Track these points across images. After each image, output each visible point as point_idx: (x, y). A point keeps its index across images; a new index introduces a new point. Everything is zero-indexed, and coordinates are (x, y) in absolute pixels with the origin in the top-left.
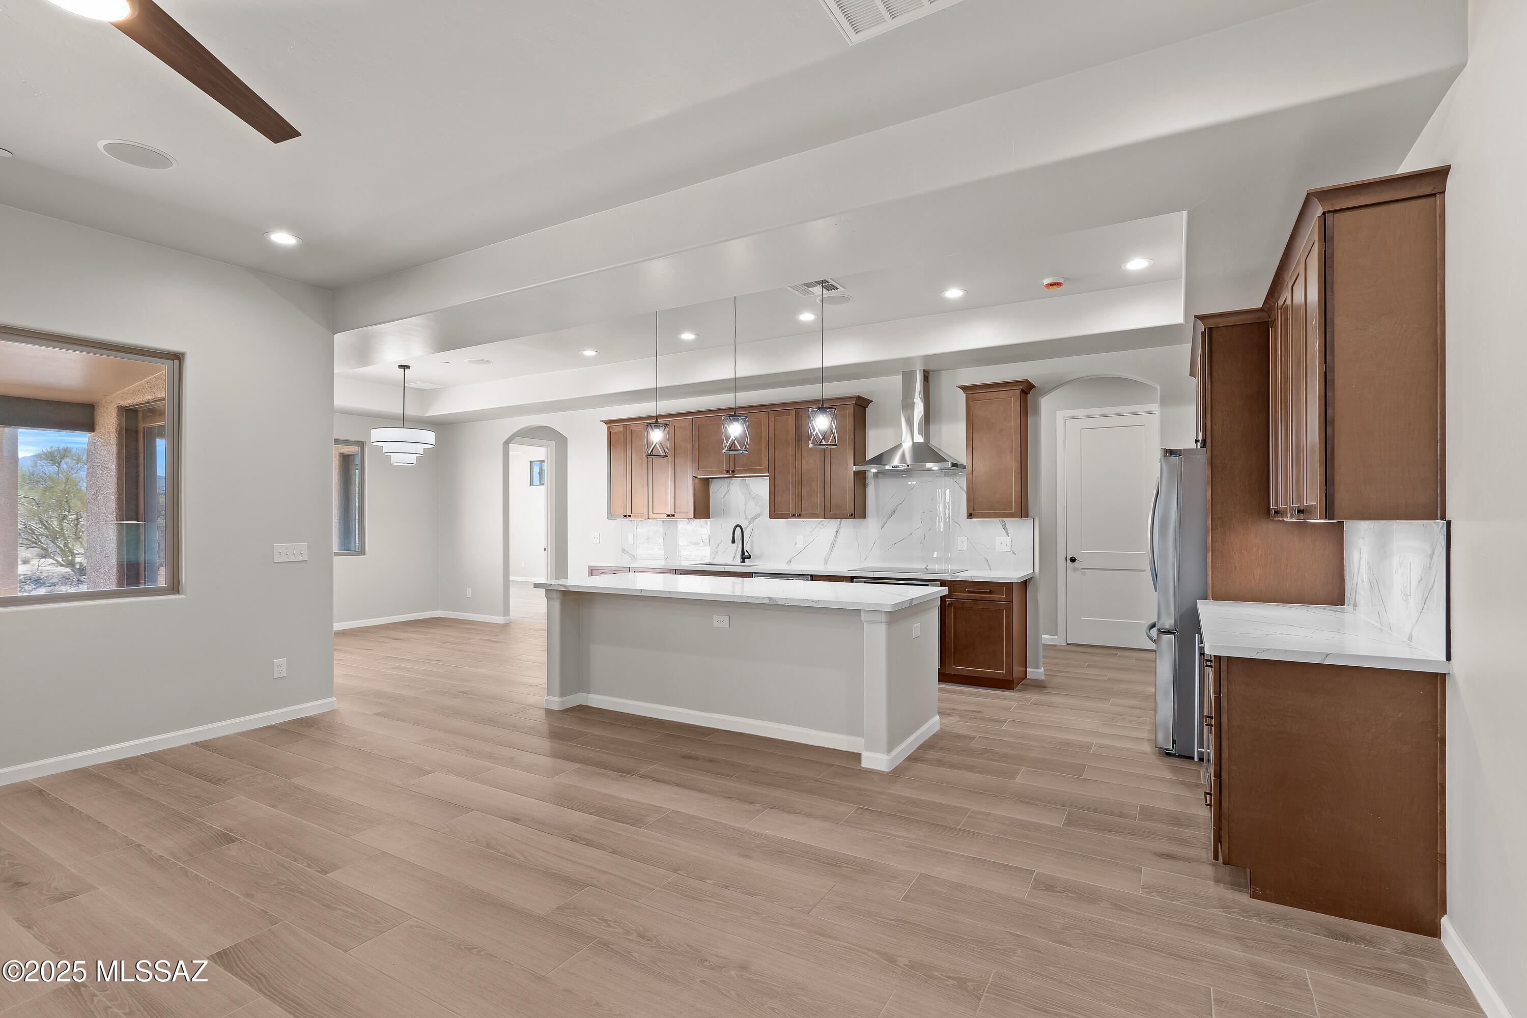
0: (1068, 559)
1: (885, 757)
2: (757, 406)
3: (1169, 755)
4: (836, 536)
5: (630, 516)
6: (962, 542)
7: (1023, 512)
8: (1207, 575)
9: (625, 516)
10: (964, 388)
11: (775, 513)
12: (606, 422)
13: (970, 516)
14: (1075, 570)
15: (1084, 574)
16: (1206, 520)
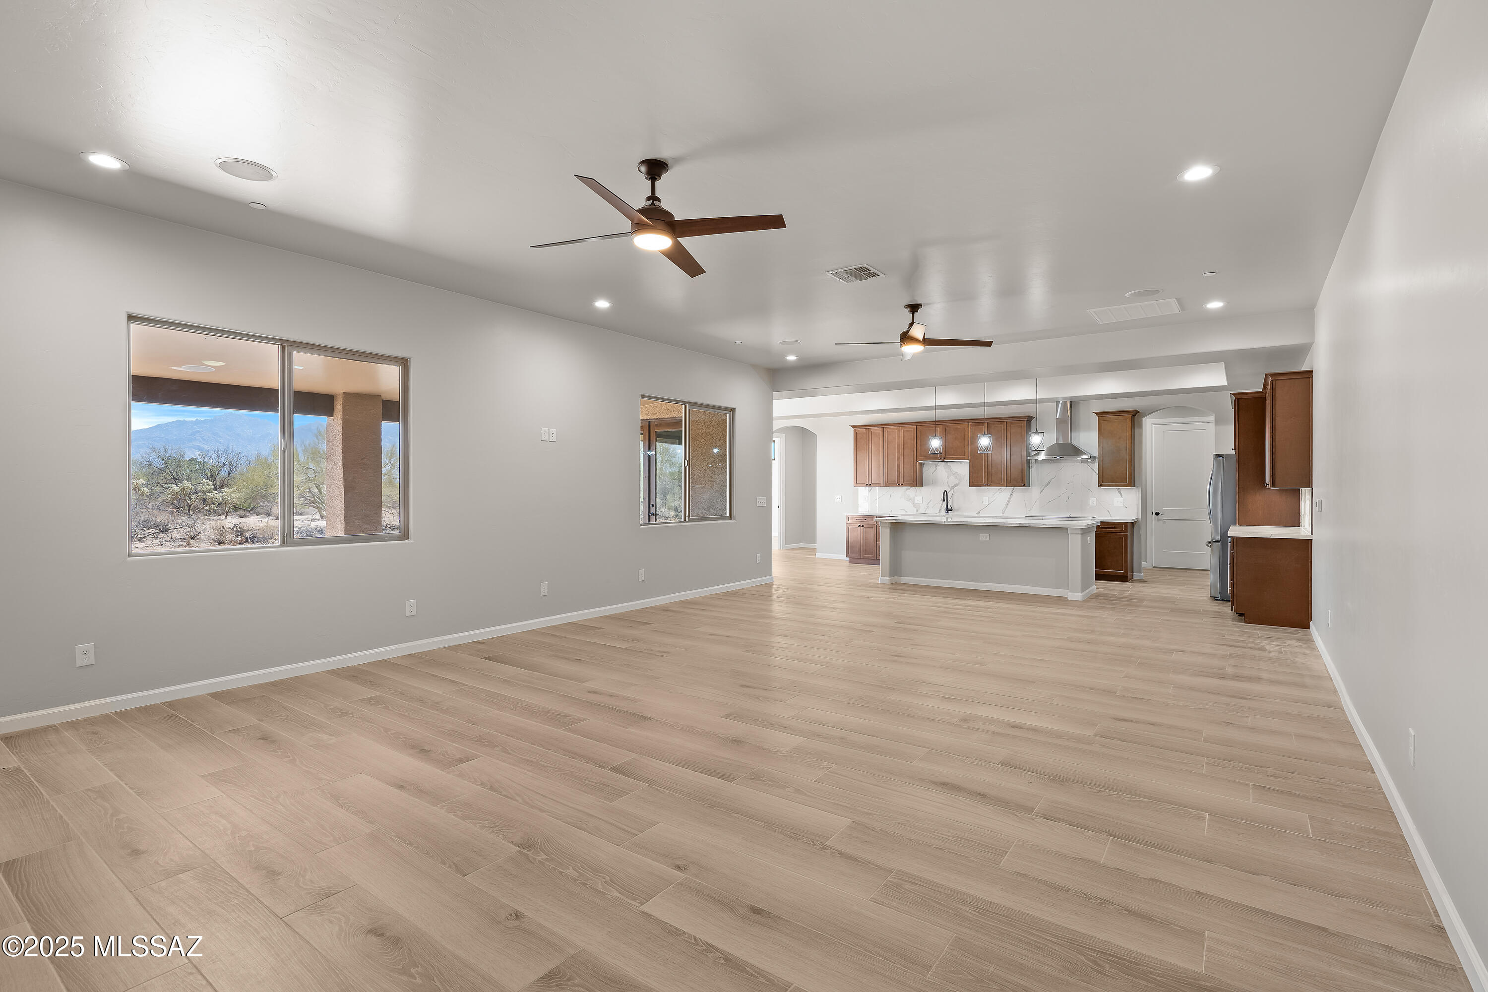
0: (1154, 514)
1: (1080, 594)
2: (962, 420)
3: (1217, 600)
4: (1010, 497)
5: (870, 485)
6: (1093, 501)
7: (1131, 483)
8: (1236, 514)
9: (867, 485)
10: (1097, 414)
11: (972, 484)
12: (853, 427)
13: (1100, 486)
14: (1159, 520)
15: (1165, 523)
16: (1236, 488)
